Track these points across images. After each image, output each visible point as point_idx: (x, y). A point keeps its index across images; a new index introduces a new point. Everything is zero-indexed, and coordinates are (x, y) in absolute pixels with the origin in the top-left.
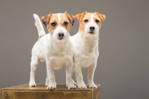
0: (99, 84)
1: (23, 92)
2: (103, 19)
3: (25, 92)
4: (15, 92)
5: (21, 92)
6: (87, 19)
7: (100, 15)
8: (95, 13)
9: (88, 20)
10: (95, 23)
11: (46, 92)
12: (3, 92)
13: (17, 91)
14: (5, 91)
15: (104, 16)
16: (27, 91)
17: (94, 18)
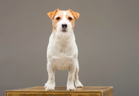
0: (112, 86)
1: (29, 94)
2: (77, 17)
3: (31, 94)
4: (21, 94)
5: (27, 94)
6: (59, 16)
7: (74, 13)
8: (68, 11)
9: (61, 17)
10: (68, 20)
11: (53, 94)
12: (8, 94)
13: (22, 93)
14: (10, 93)
15: (78, 14)
16: (33, 93)
17: (66, 16)
